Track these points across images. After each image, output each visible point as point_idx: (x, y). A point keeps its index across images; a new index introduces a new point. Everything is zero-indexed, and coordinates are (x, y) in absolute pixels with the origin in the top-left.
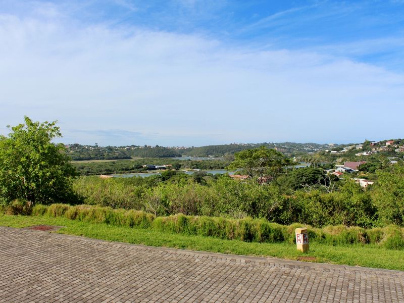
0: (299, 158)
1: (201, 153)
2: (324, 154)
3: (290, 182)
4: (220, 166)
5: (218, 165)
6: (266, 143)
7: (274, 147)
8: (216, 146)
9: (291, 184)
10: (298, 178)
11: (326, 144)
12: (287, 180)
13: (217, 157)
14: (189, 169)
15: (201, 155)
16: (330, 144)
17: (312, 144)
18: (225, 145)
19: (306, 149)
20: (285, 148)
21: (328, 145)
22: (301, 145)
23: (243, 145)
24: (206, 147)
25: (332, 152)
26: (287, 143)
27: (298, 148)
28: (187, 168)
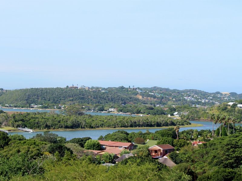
0: (186, 113)
1: (16, 100)
2: (226, 108)
3: (215, 157)
4: (62, 123)
5: (59, 122)
6: (122, 88)
7: (137, 94)
8: (42, 90)
9: (215, 161)
10: (228, 149)
11: (218, 93)
12: (207, 153)
13: (46, 107)
14: (10, 128)
15: (19, 104)
16: (223, 93)
17: (196, 92)
18: (58, 88)
19: (189, 99)
20: (155, 97)
21: (221, 94)
22: (179, 92)
23: (87, 89)
24: (26, 90)
25: (239, 105)
26: (155, 89)
27: (175, 97)
28: (6, 125)
